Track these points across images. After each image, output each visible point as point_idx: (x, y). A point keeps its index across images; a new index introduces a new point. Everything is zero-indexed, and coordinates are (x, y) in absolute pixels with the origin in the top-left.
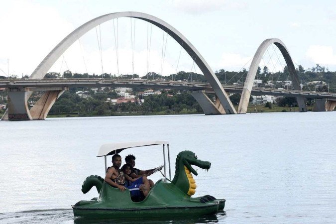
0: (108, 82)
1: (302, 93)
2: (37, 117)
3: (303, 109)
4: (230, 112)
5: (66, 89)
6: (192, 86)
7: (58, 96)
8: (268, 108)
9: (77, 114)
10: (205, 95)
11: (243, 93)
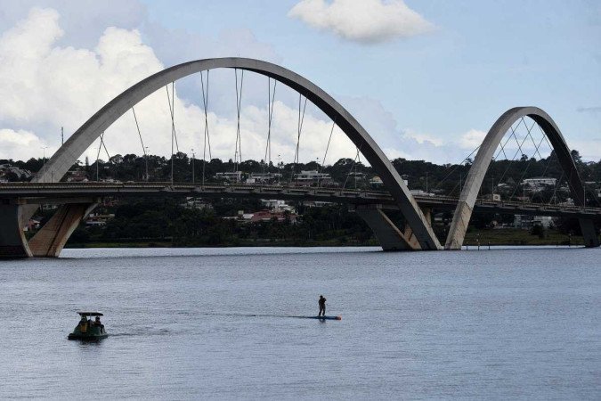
0: (184, 188)
1: (582, 212)
2: (44, 253)
3: (591, 241)
4: (428, 247)
5: (99, 201)
6: (354, 197)
7: (84, 214)
8: (536, 237)
9: (170, 240)
10: (381, 212)
11: (457, 210)
